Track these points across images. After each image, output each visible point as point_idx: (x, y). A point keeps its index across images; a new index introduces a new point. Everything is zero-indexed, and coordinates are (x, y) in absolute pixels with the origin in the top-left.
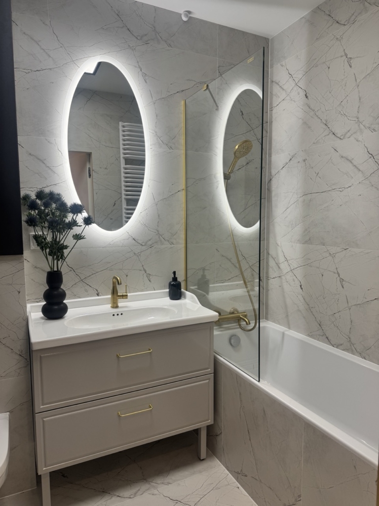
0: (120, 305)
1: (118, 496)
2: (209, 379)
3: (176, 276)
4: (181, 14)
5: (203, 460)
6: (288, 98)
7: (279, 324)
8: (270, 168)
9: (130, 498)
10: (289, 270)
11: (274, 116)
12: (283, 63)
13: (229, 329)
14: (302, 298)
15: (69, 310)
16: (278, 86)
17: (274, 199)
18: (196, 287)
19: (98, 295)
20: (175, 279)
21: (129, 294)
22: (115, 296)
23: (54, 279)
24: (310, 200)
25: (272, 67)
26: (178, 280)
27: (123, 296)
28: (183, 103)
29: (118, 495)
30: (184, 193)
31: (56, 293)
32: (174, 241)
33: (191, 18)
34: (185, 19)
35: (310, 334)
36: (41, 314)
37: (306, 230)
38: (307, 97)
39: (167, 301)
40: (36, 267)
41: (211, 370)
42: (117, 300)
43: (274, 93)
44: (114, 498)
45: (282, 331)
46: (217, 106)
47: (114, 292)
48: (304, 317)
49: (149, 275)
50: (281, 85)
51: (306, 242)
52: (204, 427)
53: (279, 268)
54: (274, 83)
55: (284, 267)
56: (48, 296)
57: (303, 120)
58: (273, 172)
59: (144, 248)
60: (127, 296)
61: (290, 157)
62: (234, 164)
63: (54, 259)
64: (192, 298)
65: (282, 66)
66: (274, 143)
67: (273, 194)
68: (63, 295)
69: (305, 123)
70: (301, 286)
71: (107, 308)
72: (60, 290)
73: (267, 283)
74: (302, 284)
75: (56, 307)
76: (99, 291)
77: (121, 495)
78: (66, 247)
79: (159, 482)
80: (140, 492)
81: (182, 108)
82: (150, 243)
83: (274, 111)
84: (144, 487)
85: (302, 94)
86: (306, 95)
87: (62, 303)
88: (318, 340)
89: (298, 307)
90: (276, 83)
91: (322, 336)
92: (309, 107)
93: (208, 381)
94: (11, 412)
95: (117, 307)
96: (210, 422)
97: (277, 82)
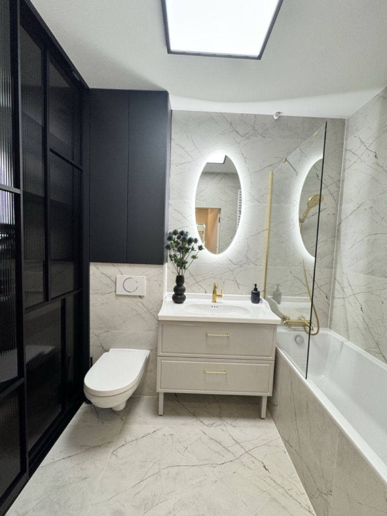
0: (217, 300)
1: (201, 422)
2: (271, 364)
3: (257, 287)
4: (273, 116)
5: (263, 419)
6: (359, 160)
7: (340, 334)
8: (340, 214)
9: (208, 426)
10: (352, 294)
11: (346, 175)
12: (357, 135)
13: (295, 330)
14: (362, 319)
15: (186, 299)
16: (350, 153)
17: (342, 238)
18: (272, 297)
19: (206, 292)
20: (256, 289)
21: (223, 295)
22: (215, 295)
23: (180, 280)
24: (375, 239)
25: (346, 139)
26: (258, 290)
27: (219, 295)
28: (271, 173)
29: (201, 420)
30: (267, 231)
31: (180, 288)
32: (258, 264)
33: (280, 117)
34: (276, 118)
35: (367, 349)
36: (171, 300)
37: (370, 263)
38: (376, 157)
39: (249, 303)
40: (173, 272)
41: (273, 358)
42: (215, 297)
43: (347, 158)
44: (199, 422)
45: (342, 340)
46: (297, 173)
47: (214, 292)
48: (362, 334)
49: (238, 284)
50: (353, 151)
51: (368, 274)
52: (265, 397)
53: (344, 291)
54: (348, 151)
55: (348, 291)
56: (176, 289)
57: (372, 176)
58: (343, 217)
59: (236, 266)
60: (221, 296)
61: (358, 206)
62: (307, 212)
63: (180, 269)
64: (266, 304)
65: (355, 137)
66: (344, 195)
67: (342, 234)
68: (184, 290)
69: (373, 178)
70: (361, 308)
71: (209, 301)
72: (183, 287)
73: (333, 301)
74: (363, 306)
75: (179, 297)
76: (207, 290)
77: (203, 422)
78: (187, 262)
79: (229, 423)
80: (215, 425)
81: (270, 176)
82: (240, 264)
83: (346, 172)
84: (218, 422)
85: (372, 155)
86: (375, 156)
87: (182, 294)
88: (375, 356)
89: (358, 325)
90: (350, 151)
91: (379, 354)
92: (378, 165)
93: (269, 365)
94: (151, 350)
95: (215, 302)
96: (270, 394)
97: (350, 149)
